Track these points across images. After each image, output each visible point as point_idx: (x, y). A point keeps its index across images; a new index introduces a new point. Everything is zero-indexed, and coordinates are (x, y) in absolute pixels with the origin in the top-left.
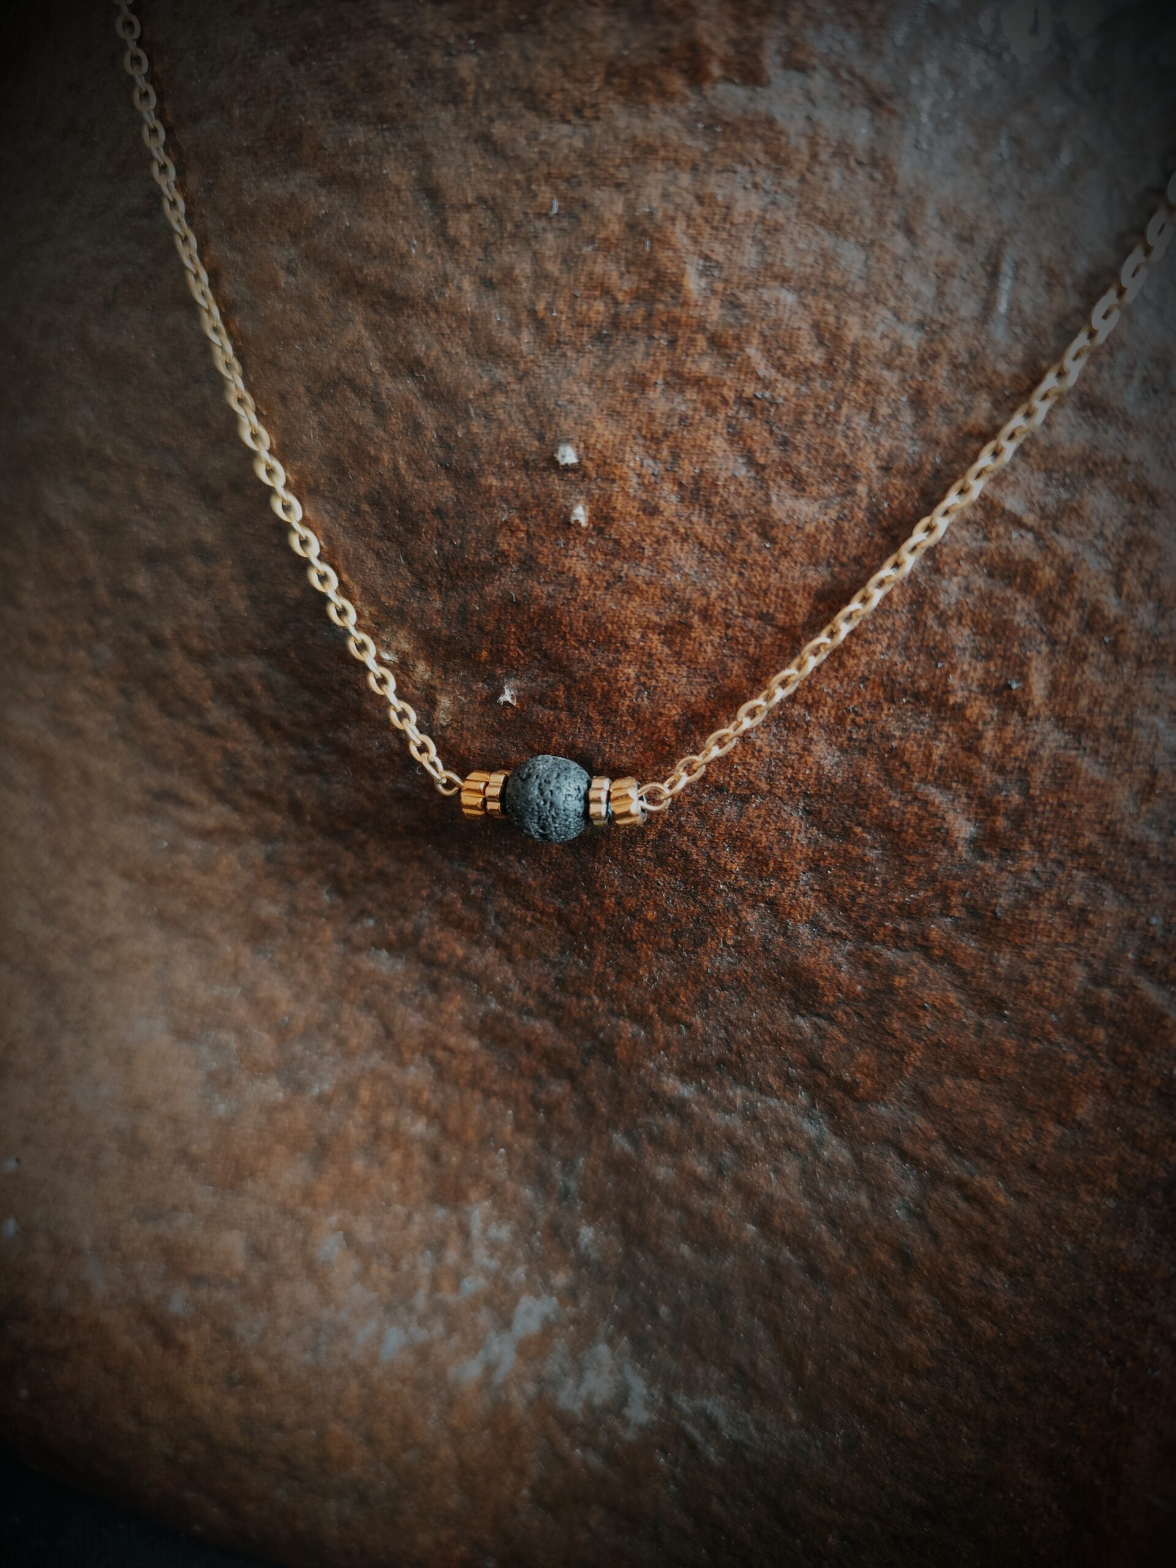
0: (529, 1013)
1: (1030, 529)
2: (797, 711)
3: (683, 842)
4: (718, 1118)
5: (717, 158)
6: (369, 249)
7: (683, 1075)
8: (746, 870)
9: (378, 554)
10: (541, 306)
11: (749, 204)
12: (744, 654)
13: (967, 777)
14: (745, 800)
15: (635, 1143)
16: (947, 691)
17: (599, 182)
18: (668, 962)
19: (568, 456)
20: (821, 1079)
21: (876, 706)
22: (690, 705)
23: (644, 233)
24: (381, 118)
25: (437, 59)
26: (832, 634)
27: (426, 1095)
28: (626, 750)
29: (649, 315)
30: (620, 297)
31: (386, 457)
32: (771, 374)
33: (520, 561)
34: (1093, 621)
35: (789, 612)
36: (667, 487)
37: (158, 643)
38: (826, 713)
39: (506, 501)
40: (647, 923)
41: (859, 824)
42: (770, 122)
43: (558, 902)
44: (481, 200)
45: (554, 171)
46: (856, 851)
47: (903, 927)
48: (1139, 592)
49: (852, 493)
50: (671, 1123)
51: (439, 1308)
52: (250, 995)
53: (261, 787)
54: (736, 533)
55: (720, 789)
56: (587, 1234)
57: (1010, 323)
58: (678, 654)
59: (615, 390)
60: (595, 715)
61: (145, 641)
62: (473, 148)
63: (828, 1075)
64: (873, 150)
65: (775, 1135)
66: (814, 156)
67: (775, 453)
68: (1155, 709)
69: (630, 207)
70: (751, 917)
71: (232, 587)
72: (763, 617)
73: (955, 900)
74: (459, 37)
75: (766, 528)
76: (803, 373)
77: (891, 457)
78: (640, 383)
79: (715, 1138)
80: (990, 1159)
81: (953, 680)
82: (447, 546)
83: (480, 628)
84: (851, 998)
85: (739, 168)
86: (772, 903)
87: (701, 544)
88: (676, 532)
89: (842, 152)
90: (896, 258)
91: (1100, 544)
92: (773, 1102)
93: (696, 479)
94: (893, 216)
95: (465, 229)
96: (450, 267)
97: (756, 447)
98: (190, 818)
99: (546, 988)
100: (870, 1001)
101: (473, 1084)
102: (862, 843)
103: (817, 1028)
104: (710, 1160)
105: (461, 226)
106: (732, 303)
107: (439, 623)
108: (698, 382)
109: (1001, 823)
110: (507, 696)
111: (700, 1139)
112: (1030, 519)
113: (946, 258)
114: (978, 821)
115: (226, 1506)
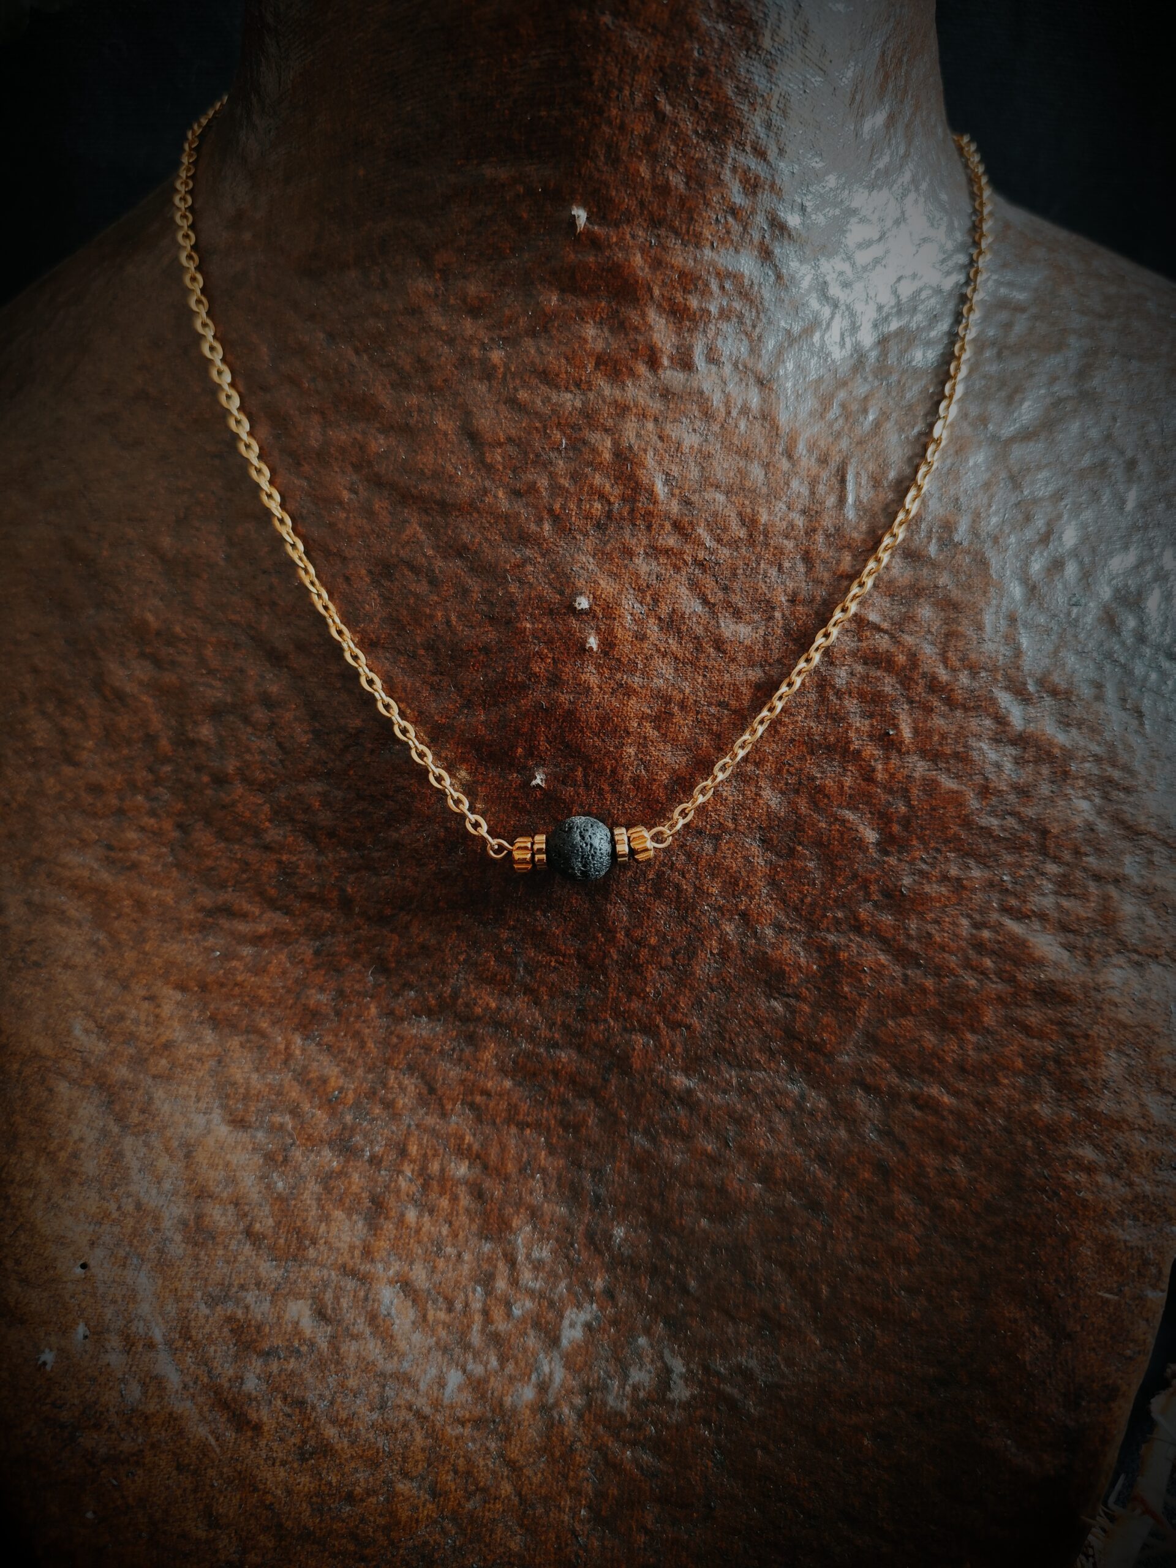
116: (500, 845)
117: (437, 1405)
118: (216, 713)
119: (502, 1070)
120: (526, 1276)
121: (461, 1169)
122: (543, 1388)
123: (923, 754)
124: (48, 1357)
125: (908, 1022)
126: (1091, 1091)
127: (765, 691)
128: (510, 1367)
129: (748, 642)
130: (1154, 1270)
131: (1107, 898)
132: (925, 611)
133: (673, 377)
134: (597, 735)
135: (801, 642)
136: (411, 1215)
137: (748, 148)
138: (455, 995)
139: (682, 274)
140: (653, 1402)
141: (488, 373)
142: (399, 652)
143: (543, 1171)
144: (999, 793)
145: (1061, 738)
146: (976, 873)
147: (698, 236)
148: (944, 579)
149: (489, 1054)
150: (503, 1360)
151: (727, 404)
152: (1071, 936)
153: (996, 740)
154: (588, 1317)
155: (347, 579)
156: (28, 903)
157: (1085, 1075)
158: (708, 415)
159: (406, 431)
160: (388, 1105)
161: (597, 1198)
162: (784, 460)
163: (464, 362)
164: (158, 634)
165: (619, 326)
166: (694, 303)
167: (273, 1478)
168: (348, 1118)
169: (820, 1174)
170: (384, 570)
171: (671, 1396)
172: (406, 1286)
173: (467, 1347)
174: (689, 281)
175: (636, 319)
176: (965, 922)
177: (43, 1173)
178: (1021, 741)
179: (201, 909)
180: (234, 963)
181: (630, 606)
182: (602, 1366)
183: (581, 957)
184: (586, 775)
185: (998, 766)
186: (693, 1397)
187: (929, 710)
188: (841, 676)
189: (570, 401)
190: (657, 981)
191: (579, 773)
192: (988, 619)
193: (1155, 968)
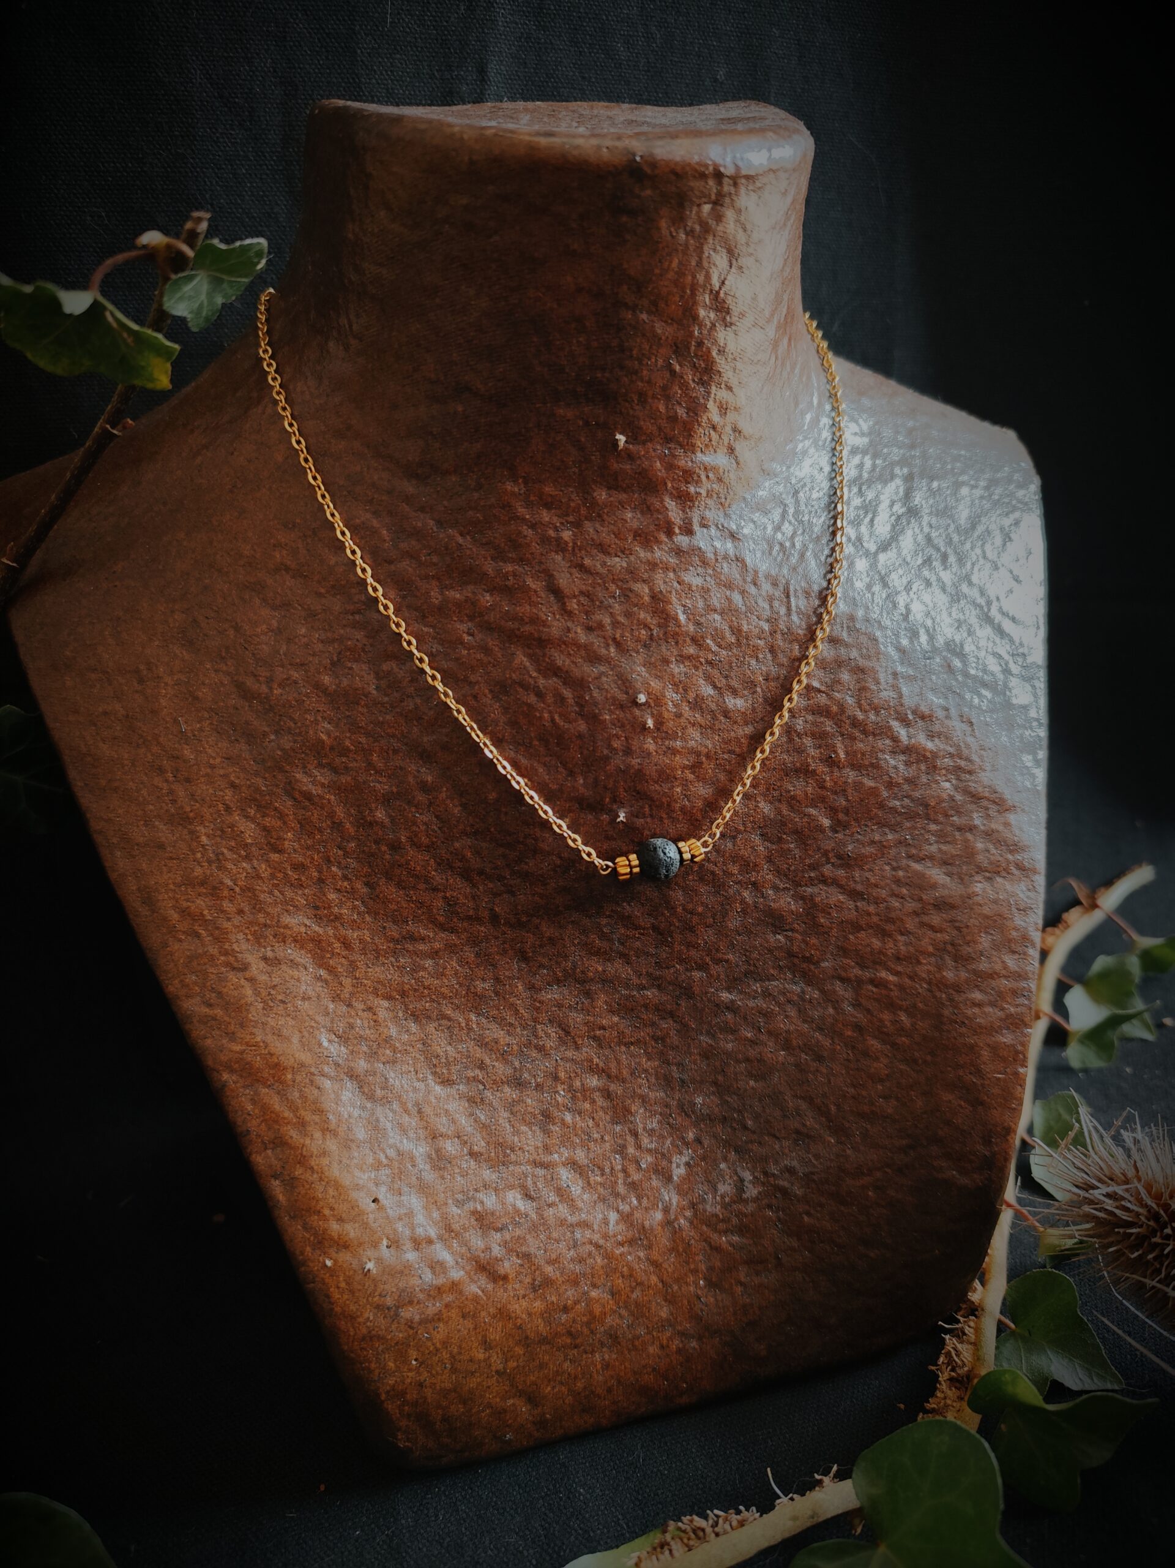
0: (644, 988)
1: (823, 692)
3: (714, 868)
4: (751, 1004)
5: (683, 566)
6: (522, 620)
7: (729, 989)
8: (740, 872)
9: (545, 764)
10: (618, 636)
11: (696, 581)
12: (725, 770)
13: (823, 799)
14: (734, 838)
15: (713, 1036)
16: (808, 765)
17: (635, 580)
18: (711, 932)
19: (642, 699)
20: (796, 961)
21: (781, 779)
22: (706, 798)
23: (659, 599)
24: (522, 560)
25: (551, 532)
26: (763, 752)
27: (596, 1060)
28: (682, 827)
29: (665, 633)
30: (652, 627)
31: (546, 715)
32: (717, 649)
33: (623, 751)
34: (855, 723)
35: (740, 747)
36: (684, 704)
37: (395, 847)
38: (762, 788)
39: (614, 725)
40: (700, 914)
41: (785, 834)
42: (700, 549)
43: (651, 920)
44: (582, 593)
45: (616, 577)
46: (785, 846)
47: (813, 875)
48: (868, 707)
49: (755, 692)
50: (729, 1016)
51: (633, 1186)
52: (482, 1043)
53: (471, 913)
54: (714, 718)
56: (699, 1100)
57: (798, 614)
58: (698, 777)
59: (656, 667)
60: (664, 816)
61: (384, 848)
62: (574, 570)
63: (798, 957)
64: (736, 555)
65: (781, 999)
66: (717, 560)
67: (724, 681)
68: (884, 752)
69: (651, 589)
70: (746, 894)
71: (448, 802)
73: (831, 855)
74: (562, 523)
75: (726, 713)
76: (729, 647)
77: (768, 675)
78: (666, 662)
79: (753, 1014)
80: (880, 964)
81: (809, 760)
82: (585, 752)
83: (605, 787)
84: (798, 916)
85: (691, 568)
86: (754, 884)
87: (701, 726)
88: (690, 723)
89: (726, 557)
90: (753, 596)
91: (849, 692)
92: (775, 983)
93: (695, 699)
94: (749, 579)
95: (576, 607)
96: (569, 624)
97: (716, 680)
98: (422, 947)
99: (650, 970)
100: (807, 915)
101: (620, 1043)
102: (788, 842)
103: (786, 937)
104: (753, 1028)
105: (573, 605)
106: (698, 624)
107: (582, 790)
108: (689, 657)
109: (841, 816)
110: (622, 817)
111: (745, 1018)
112: (823, 688)
113: (771, 593)
114: (832, 818)
115: (532, 1399)
116: (606, 865)
117: (606, 1237)
118: (386, 800)
119: (612, 1011)
120: (645, 1141)
121: (594, 1082)
122: (666, 1210)
123: (854, 766)
124: (370, 1265)
125: (862, 934)
126: (974, 959)
127: (757, 739)
128: (645, 1201)
129: (743, 710)
130: (1021, 1056)
131: (967, 841)
132: (845, 676)
133: (682, 540)
134: (657, 782)
135: (775, 705)
136: (568, 1118)
137: (723, 386)
138: (574, 967)
139: (685, 472)
140: (735, 1202)
141: (560, 546)
142: (519, 744)
143: (646, 1071)
144: (898, 785)
145: (930, 745)
146: (890, 837)
147: (693, 445)
148: (854, 654)
149: (601, 1001)
150: (639, 1198)
151: (715, 554)
152: (949, 867)
153: (893, 752)
154: (687, 1159)
155: (475, 697)
156: (265, 959)
157: (970, 950)
158: (704, 563)
159: (507, 591)
160: (541, 1049)
161: (683, 1081)
162: (753, 587)
163: (545, 540)
164: (332, 748)
165: (647, 509)
166: (692, 489)
167: (518, 1308)
168: (517, 1064)
169: (820, 1038)
170: (502, 688)
171: (745, 1196)
172: (573, 1164)
173: (617, 1195)
174: (689, 476)
175: (657, 505)
176: (887, 868)
177: (332, 1145)
178: (908, 750)
179: (393, 940)
180: (421, 973)
181: (671, 696)
182: (700, 1189)
183: (654, 928)
184: (651, 810)
185: (895, 767)
186: (760, 1193)
187: (853, 739)
188: (800, 725)
189: (618, 563)
190: (707, 936)
191: (647, 809)
192: (882, 676)
193: (999, 879)
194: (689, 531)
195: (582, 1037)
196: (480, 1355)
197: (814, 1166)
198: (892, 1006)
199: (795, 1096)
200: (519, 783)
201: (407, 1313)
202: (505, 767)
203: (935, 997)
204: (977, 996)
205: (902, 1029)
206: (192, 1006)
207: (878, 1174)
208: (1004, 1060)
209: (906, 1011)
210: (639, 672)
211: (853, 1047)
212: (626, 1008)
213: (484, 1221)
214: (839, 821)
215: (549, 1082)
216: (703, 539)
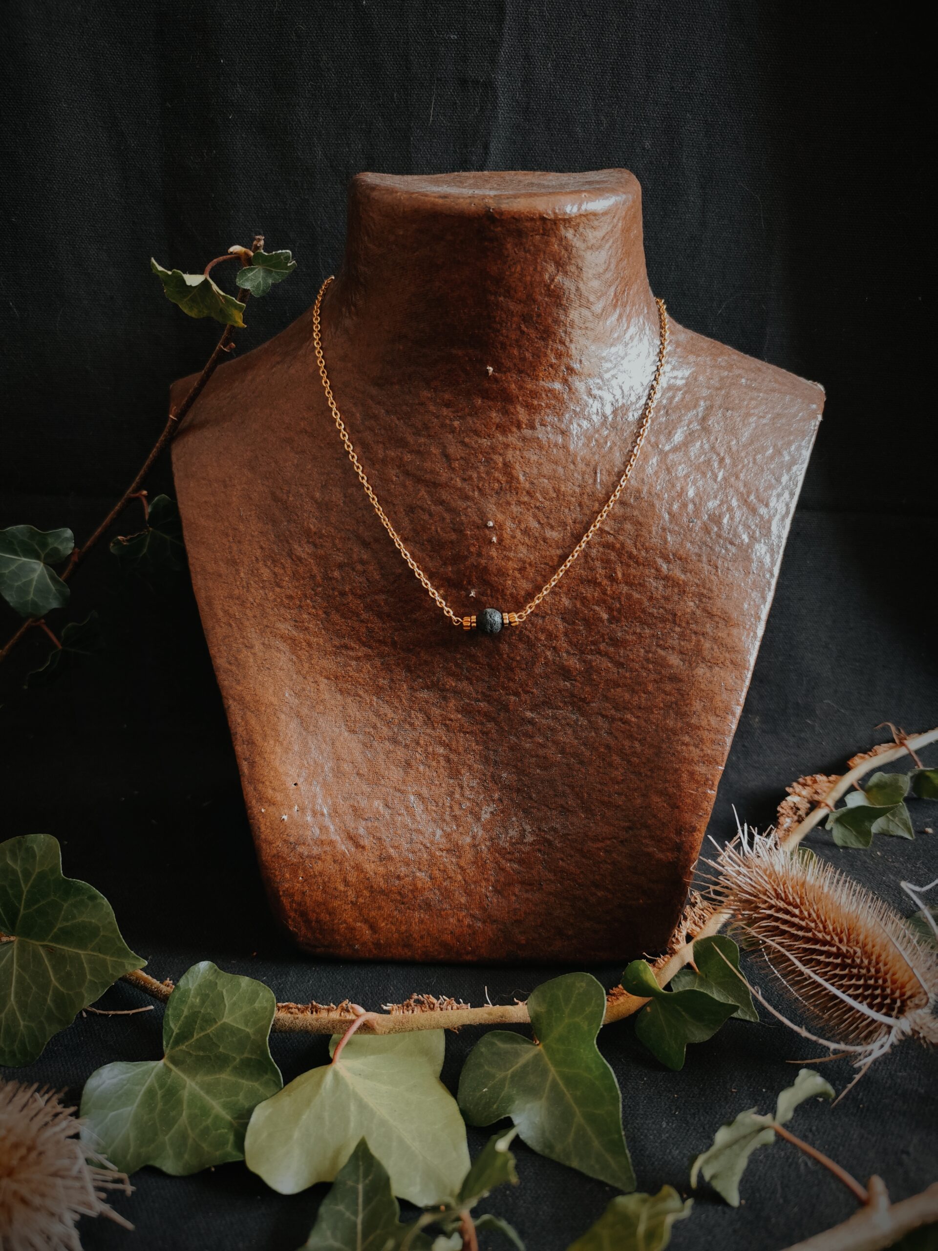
0: (479, 701)
1: (612, 535)
2: (557, 589)
3: (527, 633)
4: (544, 721)
5: (526, 448)
6: (426, 470)
7: (531, 710)
8: (546, 639)
9: (430, 557)
10: (480, 485)
11: (534, 458)
12: (542, 574)
13: (604, 602)
14: (544, 617)
15: (518, 738)
16: (596, 579)
17: (495, 453)
18: (524, 673)
19: (491, 524)
20: (575, 699)
21: (578, 585)
23: (508, 466)
24: (429, 436)
25: (448, 422)
26: (565, 566)
27: (444, 738)
28: (509, 605)
29: (510, 487)
30: (502, 482)
31: (433, 528)
32: (543, 500)
33: (477, 554)
34: (631, 556)
35: (552, 562)
36: (518, 530)
37: (343, 594)
38: (565, 589)
39: (472, 538)
40: (517, 661)
41: (577, 619)
42: (538, 438)
43: (488, 660)
44: (462, 458)
45: (483, 451)
46: (577, 628)
47: (593, 648)
48: (641, 547)
49: (566, 529)
50: (530, 727)
51: (455, 818)
52: (377, 714)
53: (381, 638)
54: (537, 542)
55: (537, 615)
56: (504, 775)
57: (601, 485)
58: (523, 576)
59: (502, 506)
60: (499, 597)
61: (336, 593)
62: (458, 444)
63: (577, 698)
64: (563, 445)
65: (563, 722)
66: (549, 446)
67: (545, 520)
68: (649, 577)
69: (504, 459)
70: (548, 653)
71: (374, 572)
72: (545, 564)
73: (606, 637)
74: (454, 417)
75: (545, 540)
76: (551, 499)
77: (575, 519)
78: (509, 503)
79: (545, 728)
80: (628, 709)
81: (598, 576)
82: (454, 552)
83: (464, 575)
84: (580, 672)
85: (531, 450)
86: (554, 648)
87: (528, 545)
88: (520, 543)
89: (556, 445)
90: (571, 470)
91: (629, 537)
92: (561, 712)
93: (525, 528)
94: (570, 460)
95: (457, 465)
96: (453, 476)
97: (540, 519)
98: (351, 653)
99: (484, 690)
100: (586, 672)
101: (460, 731)
102: (578, 625)
103: (571, 684)
104: (543, 737)
105: (456, 465)
106: (532, 483)
107: (450, 574)
108: (524, 503)
109: (615, 613)
110: (473, 594)
111: (539, 730)
112: (612, 532)
113: (584, 470)
114: (609, 614)
115: (373, 927)
116: (458, 620)
117: (432, 843)
118: (340, 566)
119: (458, 711)
120: (467, 793)
121: (441, 750)
122: (474, 837)
123: (627, 583)
124: (285, 817)
125: (619, 690)
126: (688, 715)
127: (563, 559)
128: (461, 829)
129: (556, 539)
130: (710, 782)
131: (699, 641)
132: (628, 526)
133: (527, 432)
134: (496, 576)
135: (578, 539)
136: (421, 768)
137: (558, 341)
138: (438, 681)
139: (531, 391)
140: (518, 843)
141: (453, 431)
142: (417, 543)
143: (474, 751)
144: (657, 599)
145: (683, 577)
146: (647, 631)
147: (537, 376)
148: (636, 513)
149: (452, 704)
150: (458, 826)
151: (549, 443)
152: (684, 656)
153: (656, 578)
154: (492, 810)
155: (395, 513)
156: (263, 644)
157: (687, 709)
158: (541, 448)
159: (419, 453)
160: (412, 725)
161: (496, 761)
162: (572, 465)
163: (443, 426)
164: (315, 533)
165: (506, 412)
166: (536, 402)
167: (369, 868)
168: (396, 730)
169: (584, 750)
170: (411, 509)
171: (525, 841)
172: (419, 796)
173: (444, 820)
174: (534, 394)
175: (512, 410)
176: (642, 650)
177: (278, 749)
178: (666, 578)
179: (335, 646)
180: (348, 668)
181: (509, 525)
182: (497, 830)
183: (489, 665)
184: (491, 592)
185: (657, 588)
186: (534, 840)
187: (629, 566)
188: (594, 552)
189: (485, 442)
190: (521, 675)
191: (489, 592)
192: (654, 529)
193: (717, 669)
194: (533, 427)
195: (438, 723)
196: (342, 888)
197: (570, 830)
198: (631, 737)
199: (564, 784)
200: (412, 564)
201: (300, 849)
202: (406, 554)
203: (658, 735)
204: (687, 739)
205: (635, 753)
206: (221, 661)
207: (608, 842)
208: (697, 782)
209: (639, 741)
210: (491, 507)
211: (604, 759)
212: (466, 711)
213: (357, 812)
214: (614, 617)
215: (413, 745)
216: (541, 433)
